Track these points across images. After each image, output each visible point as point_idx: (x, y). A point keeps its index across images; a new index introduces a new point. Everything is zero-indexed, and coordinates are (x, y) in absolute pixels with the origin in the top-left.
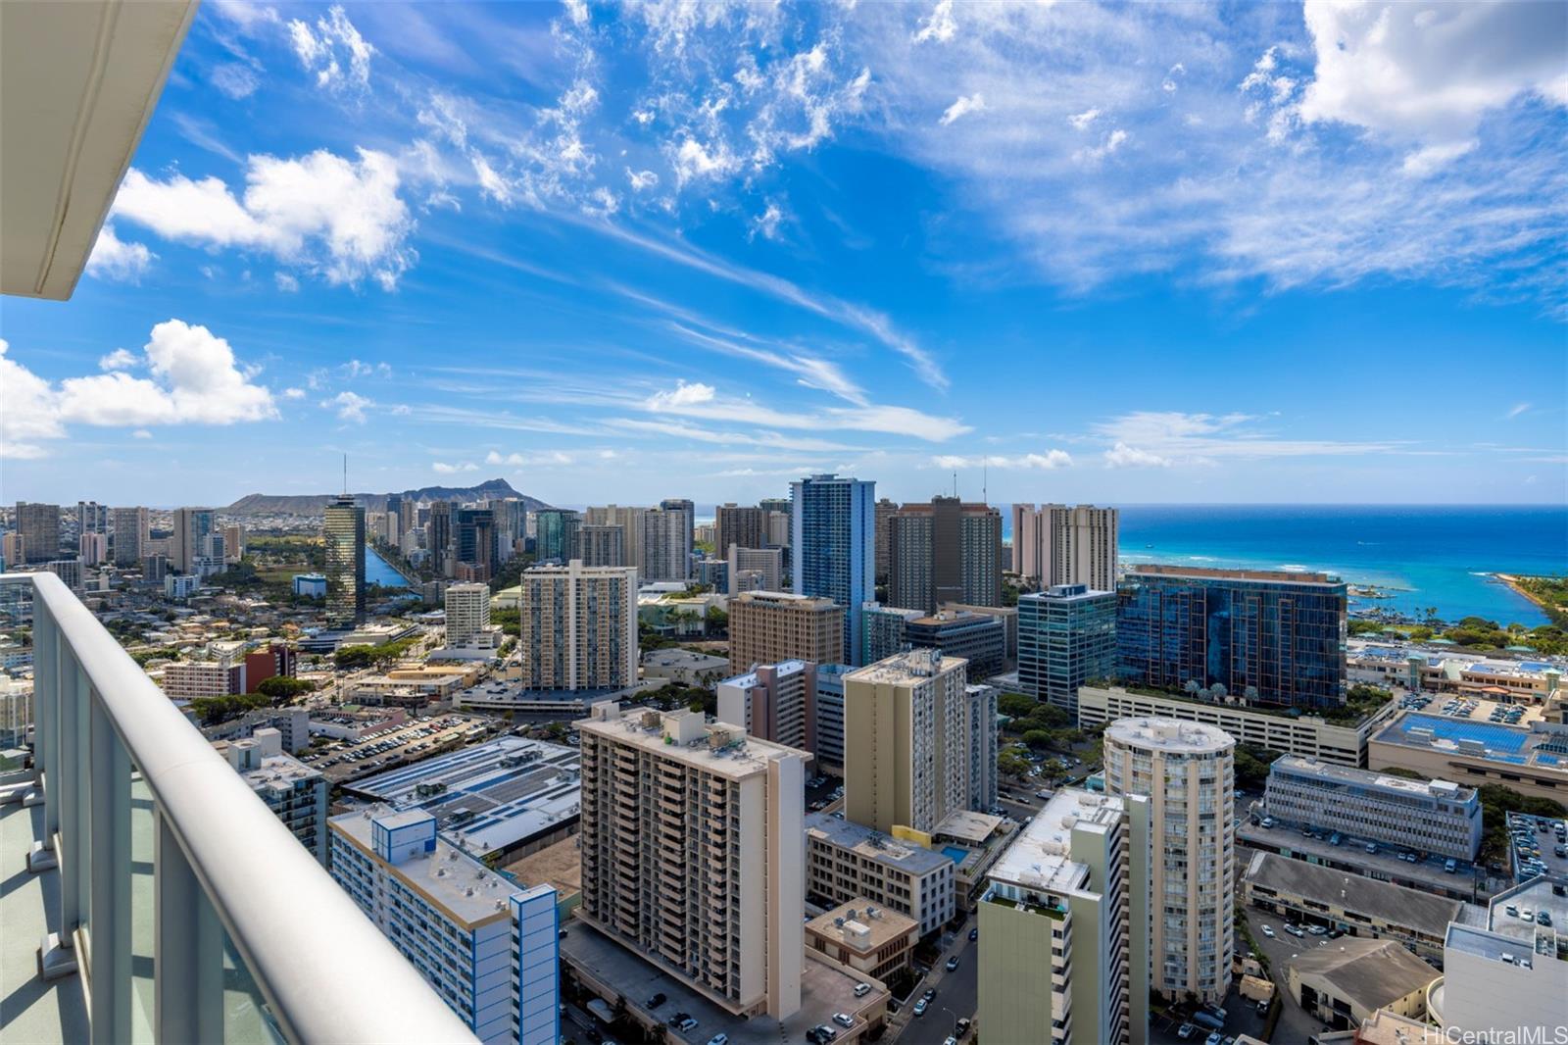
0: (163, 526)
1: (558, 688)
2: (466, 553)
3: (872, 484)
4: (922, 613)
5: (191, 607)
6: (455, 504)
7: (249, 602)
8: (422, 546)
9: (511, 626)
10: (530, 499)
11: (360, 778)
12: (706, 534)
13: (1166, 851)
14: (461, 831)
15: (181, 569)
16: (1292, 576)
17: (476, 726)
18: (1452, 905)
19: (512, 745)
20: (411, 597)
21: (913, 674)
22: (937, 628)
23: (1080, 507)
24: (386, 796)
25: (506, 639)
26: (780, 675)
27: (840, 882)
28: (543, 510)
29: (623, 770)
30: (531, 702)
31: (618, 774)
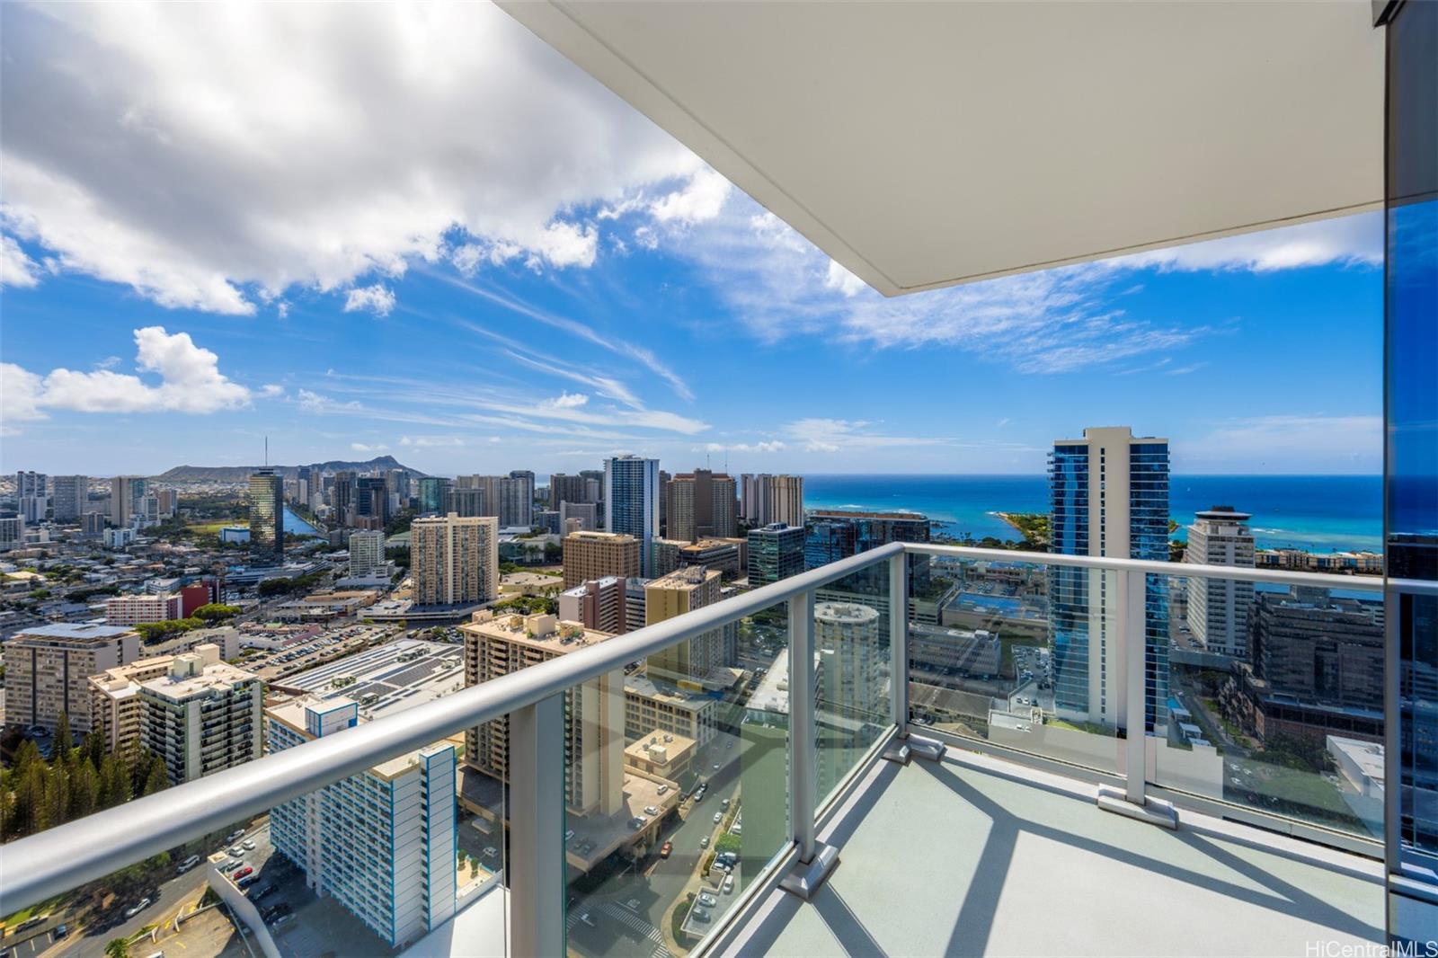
0: (99, 489)
1: (439, 603)
2: (364, 509)
3: (657, 461)
4: (689, 543)
5: (129, 553)
6: (353, 474)
7: (182, 549)
8: (327, 503)
9: (401, 560)
10: (411, 470)
11: (283, 677)
12: (542, 494)
13: (843, 683)
14: (368, 710)
15: (118, 523)
16: (902, 516)
17: (377, 633)
18: (988, 700)
19: (406, 645)
20: (320, 541)
21: (690, 582)
22: (699, 552)
23: (781, 476)
24: (306, 689)
25: (398, 570)
26: (601, 587)
27: (644, 720)
28: (423, 478)
29: (497, 658)
30: (419, 614)
31: (493, 661)
